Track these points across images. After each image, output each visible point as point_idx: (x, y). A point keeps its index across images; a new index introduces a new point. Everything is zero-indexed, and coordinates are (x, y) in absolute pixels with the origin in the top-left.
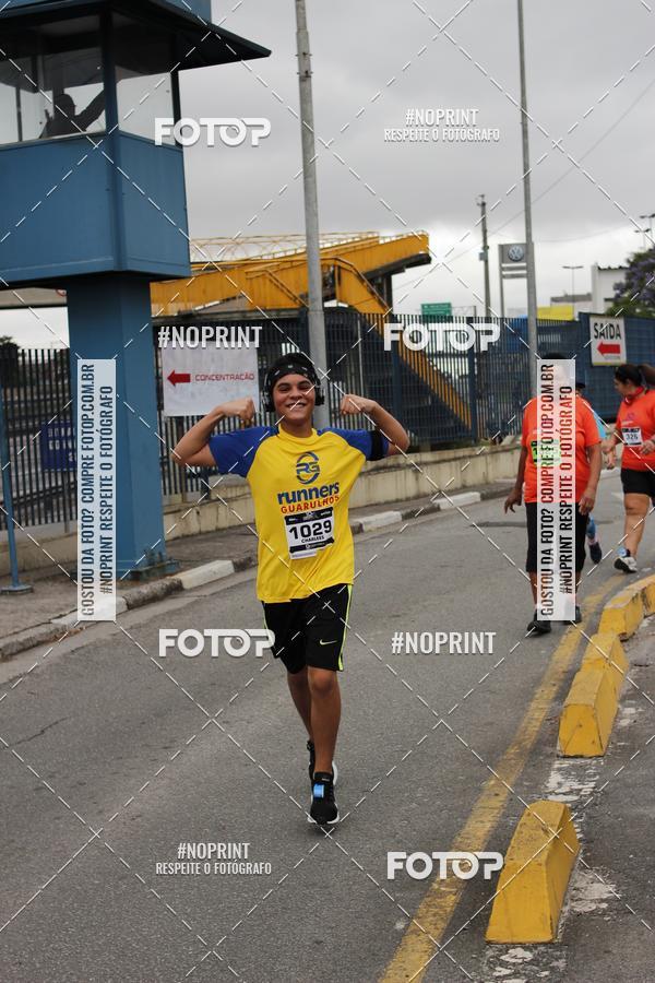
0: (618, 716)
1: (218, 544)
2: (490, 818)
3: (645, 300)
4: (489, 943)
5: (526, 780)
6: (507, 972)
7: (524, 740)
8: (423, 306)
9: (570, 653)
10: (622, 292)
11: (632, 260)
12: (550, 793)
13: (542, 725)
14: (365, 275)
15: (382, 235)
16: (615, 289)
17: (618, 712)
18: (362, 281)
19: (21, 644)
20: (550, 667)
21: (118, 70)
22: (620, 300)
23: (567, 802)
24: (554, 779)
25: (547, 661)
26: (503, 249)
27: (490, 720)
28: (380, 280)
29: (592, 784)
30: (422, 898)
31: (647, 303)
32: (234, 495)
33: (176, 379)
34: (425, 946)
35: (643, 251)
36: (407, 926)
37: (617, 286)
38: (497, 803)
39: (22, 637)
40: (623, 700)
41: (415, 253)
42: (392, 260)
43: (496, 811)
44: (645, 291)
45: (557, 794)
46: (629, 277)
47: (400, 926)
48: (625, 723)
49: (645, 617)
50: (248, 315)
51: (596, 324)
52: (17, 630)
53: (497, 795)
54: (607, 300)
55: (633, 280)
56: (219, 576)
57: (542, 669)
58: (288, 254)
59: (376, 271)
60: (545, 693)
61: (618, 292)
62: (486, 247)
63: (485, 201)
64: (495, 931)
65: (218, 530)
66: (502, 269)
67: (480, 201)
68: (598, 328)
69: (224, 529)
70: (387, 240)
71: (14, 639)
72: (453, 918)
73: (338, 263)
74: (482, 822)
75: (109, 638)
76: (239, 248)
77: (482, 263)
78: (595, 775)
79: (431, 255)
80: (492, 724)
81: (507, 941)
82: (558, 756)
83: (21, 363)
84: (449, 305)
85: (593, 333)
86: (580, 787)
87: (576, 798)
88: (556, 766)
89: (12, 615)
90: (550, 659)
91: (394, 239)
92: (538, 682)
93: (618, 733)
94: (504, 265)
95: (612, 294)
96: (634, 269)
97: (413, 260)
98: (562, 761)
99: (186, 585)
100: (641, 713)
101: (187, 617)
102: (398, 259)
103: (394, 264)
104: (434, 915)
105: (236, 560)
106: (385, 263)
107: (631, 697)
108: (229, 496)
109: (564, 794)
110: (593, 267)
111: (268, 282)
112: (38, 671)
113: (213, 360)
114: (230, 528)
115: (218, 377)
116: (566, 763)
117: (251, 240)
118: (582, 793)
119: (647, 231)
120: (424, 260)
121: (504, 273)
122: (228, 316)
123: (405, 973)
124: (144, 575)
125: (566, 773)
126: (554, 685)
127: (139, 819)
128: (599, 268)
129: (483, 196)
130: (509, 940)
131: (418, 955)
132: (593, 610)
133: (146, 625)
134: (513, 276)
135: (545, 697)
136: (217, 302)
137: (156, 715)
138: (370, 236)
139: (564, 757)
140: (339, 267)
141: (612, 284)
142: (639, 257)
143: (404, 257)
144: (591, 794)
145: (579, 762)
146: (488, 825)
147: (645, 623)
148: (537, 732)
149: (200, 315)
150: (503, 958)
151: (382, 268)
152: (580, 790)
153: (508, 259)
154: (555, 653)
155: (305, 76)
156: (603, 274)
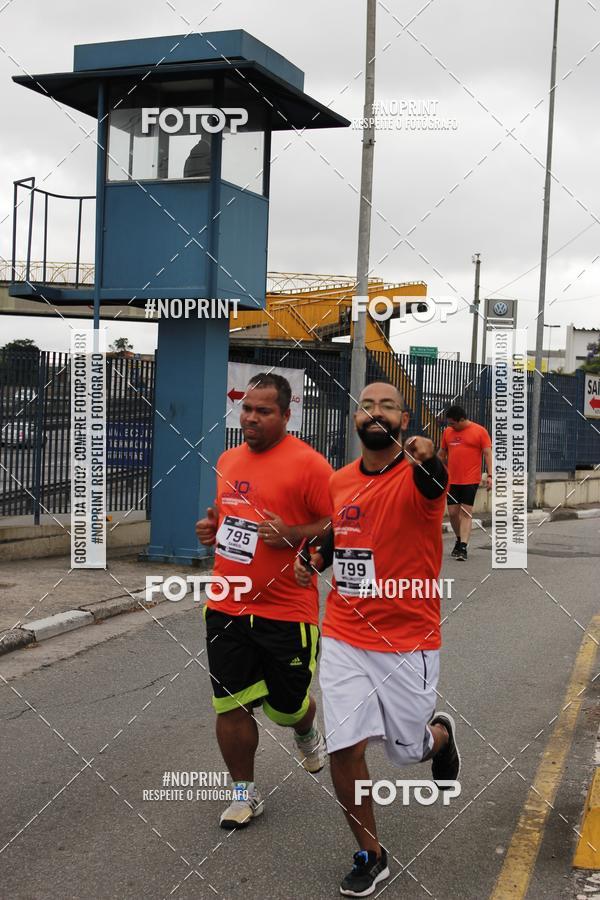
4: (575, 868)
5: (576, 754)
6: (595, 889)
8: (412, 348)
10: (596, 353)
15: (386, 282)
16: (588, 349)
18: (373, 322)
19: (109, 611)
22: (591, 360)
26: (489, 303)
30: (512, 833)
33: (234, 396)
34: (524, 867)
36: (506, 852)
37: (591, 347)
39: (110, 605)
47: (500, 851)
50: (270, 343)
51: (590, 381)
52: (104, 599)
53: (554, 763)
54: (578, 358)
61: (591, 352)
62: (477, 301)
63: (480, 259)
64: (581, 859)
67: (476, 260)
68: (592, 384)
70: (392, 286)
71: (103, 606)
72: (541, 849)
77: (473, 315)
81: (588, 867)
84: (435, 349)
85: (587, 389)
89: (97, 587)
91: (397, 286)
94: (489, 318)
95: (585, 353)
104: (526, 846)
110: (568, 327)
111: (289, 315)
112: (130, 634)
121: (488, 325)
122: (252, 342)
123: (513, 884)
124: (204, 563)
128: (574, 329)
129: (478, 255)
130: (591, 867)
131: (519, 873)
138: (375, 282)
141: (585, 344)
150: (588, 879)
153: (491, 312)
154: (578, 659)
155: (369, 144)
156: (578, 334)
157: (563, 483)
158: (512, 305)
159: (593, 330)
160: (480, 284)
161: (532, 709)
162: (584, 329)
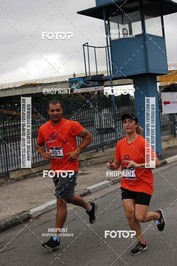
19: (119, 180)
33: (166, 103)
83: (131, 99)
99: (168, 162)
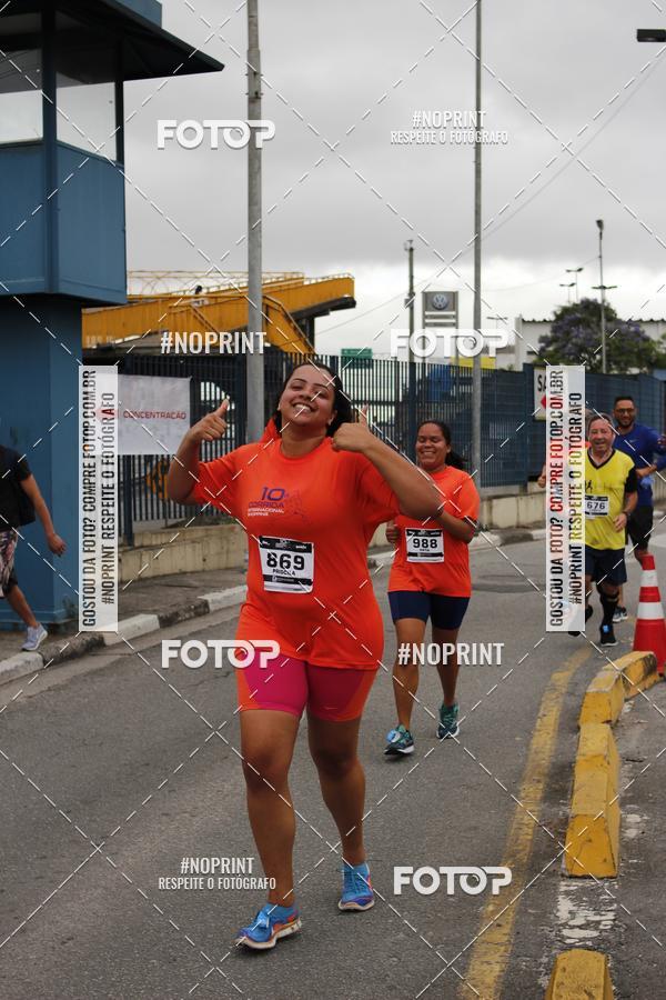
0: (623, 826)
1: (141, 595)
2: (497, 957)
3: (570, 354)
5: (531, 906)
7: (519, 852)
8: (342, 351)
9: (549, 742)
10: (548, 346)
11: (559, 313)
12: (565, 925)
13: (536, 833)
14: (292, 314)
15: (307, 276)
16: (540, 342)
17: (622, 820)
18: (290, 321)
20: (531, 757)
21: (59, 77)
22: (544, 354)
23: (585, 939)
24: (564, 907)
25: (524, 749)
26: (427, 296)
27: (473, 823)
28: (304, 322)
29: (611, 916)
31: (572, 357)
32: (159, 543)
35: (568, 305)
37: (542, 339)
38: (501, 936)
40: (623, 802)
41: (340, 296)
42: (317, 303)
43: (503, 948)
44: (570, 346)
45: (572, 927)
46: (554, 330)
48: (632, 833)
49: (626, 700)
51: (540, 376)
53: (499, 925)
54: (531, 353)
55: (558, 334)
56: (143, 632)
57: (521, 761)
58: (212, 290)
59: (300, 312)
60: (532, 790)
61: (543, 345)
62: (412, 294)
63: (414, 245)
65: (141, 579)
66: (425, 317)
67: (408, 248)
68: (542, 380)
69: (147, 579)
70: (313, 282)
73: (267, 302)
74: (488, 963)
75: (24, 701)
76: (160, 282)
77: (408, 309)
78: (611, 902)
79: (356, 299)
80: (475, 828)
82: (563, 875)
84: (370, 351)
85: (537, 385)
86: (597, 918)
87: (595, 934)
88: (563, 889)
90: (528, 750)
91: (320, 280)
92: (518, 777)
93: (627, 846)
94: (427, 313)
95: (536, 347)
96: (560, 323)
97: (338, 303)
98: (569, 882)
99: (108, 641)
100: (647, 822)
101: (112, 680)
102: (323, 301)
103: (320, 306)
105: (161, 614)
106: (310, 304)
107: (632, 800)
108: (154, 543)
109: (580, 927)
110: (517, 320)
111: (192, 318)
113: (143, 397)
114: (154, 578)
115: (148, 415)
116: (575, 885)
117: (172, 275)
118: (601, 927)
119: (572, 285)
120: (350, 303)
121: (427, 321)
124: (63, 628)
125: (576, 897)
126: (539, 781)
127: (71, 943)
128: (523, 320)
129: (411, 241)
132: (564, 690)
133: (64, 687)
134: (436, 325)
135: (532, 795)
136: (137, 337)
137: (85, 802)
138: (295, 276)
139: (571, 877)
140: (267, 306)
141: (537, 337)
142: (566, 310)
143: (329, 299)
144: (611, 929)
145: (588, 883)
146: (497, 968)
147: (627, 708)
148: (531, 840)
149: (120, 348)
151: (308, 310)
152: (599, 922)
153: (430, 306)
154: (532, 741)
155: (255, 98)
156: (528, 327)
157: (513, 499)
158: (453, 296)
159: (545, 321)
160: (415, 274)
161: (470, 829)
162: (534, 321)
